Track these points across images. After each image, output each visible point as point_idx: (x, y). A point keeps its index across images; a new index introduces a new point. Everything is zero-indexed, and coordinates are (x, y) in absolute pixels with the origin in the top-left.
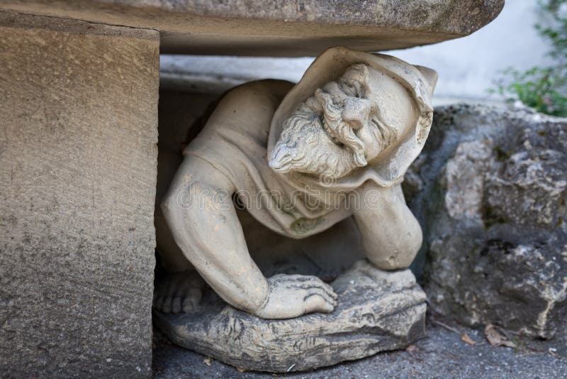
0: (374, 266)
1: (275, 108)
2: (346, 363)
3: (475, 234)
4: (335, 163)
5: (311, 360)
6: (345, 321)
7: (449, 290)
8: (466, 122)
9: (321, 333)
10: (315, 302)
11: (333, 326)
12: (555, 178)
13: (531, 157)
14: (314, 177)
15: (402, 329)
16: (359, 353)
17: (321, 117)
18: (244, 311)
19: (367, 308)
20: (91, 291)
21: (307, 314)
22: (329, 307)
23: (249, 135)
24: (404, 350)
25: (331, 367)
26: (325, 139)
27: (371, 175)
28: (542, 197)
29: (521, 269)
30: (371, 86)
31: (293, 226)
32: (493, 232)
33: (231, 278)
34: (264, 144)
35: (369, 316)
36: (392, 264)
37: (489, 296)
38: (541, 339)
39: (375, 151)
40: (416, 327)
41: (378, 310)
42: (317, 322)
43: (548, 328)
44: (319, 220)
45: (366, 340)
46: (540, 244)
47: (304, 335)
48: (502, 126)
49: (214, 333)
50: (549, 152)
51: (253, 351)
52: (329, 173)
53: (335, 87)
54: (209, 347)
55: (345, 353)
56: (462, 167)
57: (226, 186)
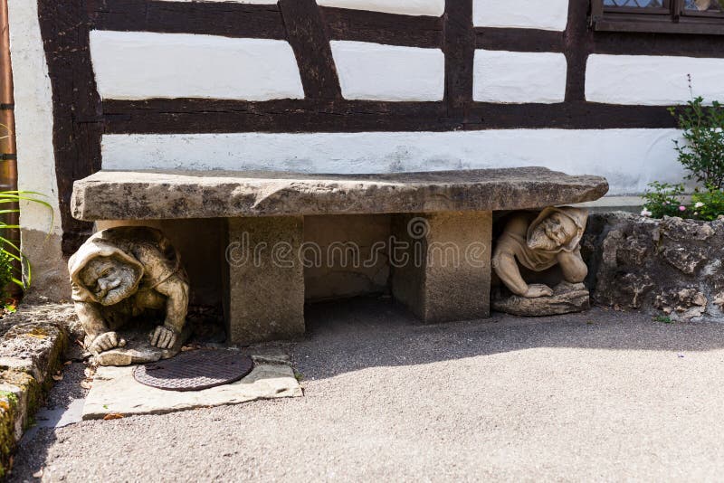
0: (568, 281)
1: (529, 225)
2: (557, 314)
3: (614, 269)
4: (550, 245)
5: (544, 312)
6: (556, 299)
7: (603, 293)
8: (613, 222)
9: (547, 303)
10: (545, 292)
11: (551, 301)
12: (642, 247)
13: (634, 238)
14: (543, 249)
15: (579, 303)
16: (562, 312)
17: (545, 230)
18: (520, 295)
19: (564, 296)
20: (473, 286)
21: (542, 296)
22: (550, 294)
23: (520, 235)
24: (580, 312)
25: (551, 315)
26: (546, 238)
27: (563, 248)
28: (636, 254)
29: (627, 282)
30: (561, 220)
31: (536, 267)
32: (620, 269)
33: (515, 283)
34: (525, 238)
35: (565, 298)
36: (575, 280)
37: (617, 294)
38: (635, 308)
39: (563, 241)
40: (585, 304)
41: (568, 296)
42: (546, 299)
43: (637, 304)
44: (546, 264)
45: (564, 307)
46: (636, 272)
47: (541, 303)
48: (626, 224)
49: (509, 304)
50: (643, 235)
51: (523, 308)
52: (548, 248)
53: (549, 220)
54: (507, 309)
55: (556, 311)
56: (609, 241)
57: (512, 252)
